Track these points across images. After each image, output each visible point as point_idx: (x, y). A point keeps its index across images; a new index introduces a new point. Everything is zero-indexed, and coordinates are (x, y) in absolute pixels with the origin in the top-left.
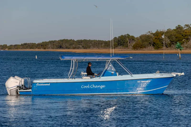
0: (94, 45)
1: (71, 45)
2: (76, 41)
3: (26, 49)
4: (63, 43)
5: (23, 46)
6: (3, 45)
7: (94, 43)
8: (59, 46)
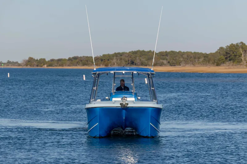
0: (188, 59)
3: (76, 65)
5: (72, 61)
6: (40, 59)
7: (187, 56)
8: (130, 62)
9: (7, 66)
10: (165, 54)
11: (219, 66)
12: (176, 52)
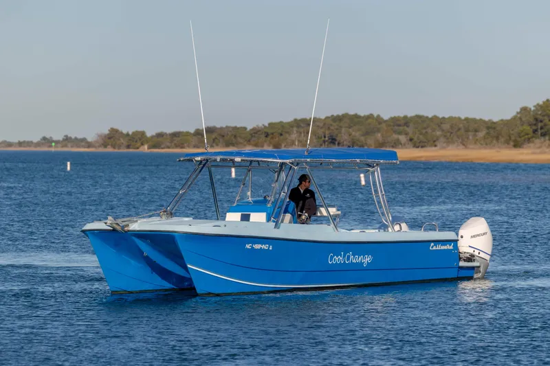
0: (452, 133)
1: (368, 133)
2: (386, 121)
3: (212, 146)
4: (341, 127)
6: (133, 133)
7: (451, 127)
8: (327, 139)
9: (63, 147)
10: (403, 122)
11: (520, 147)
12: (427, 117)
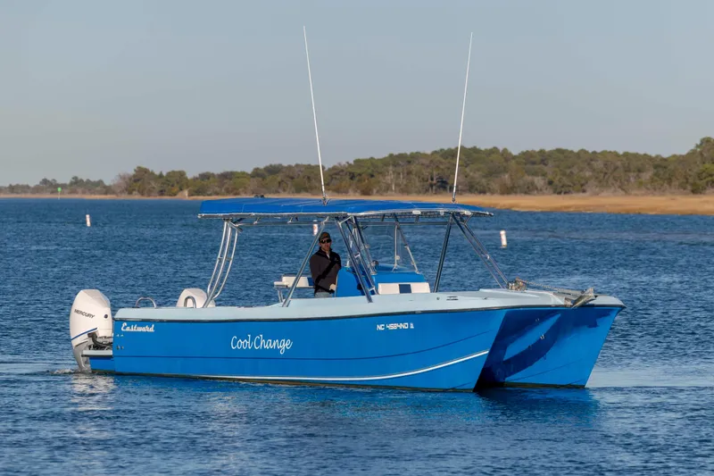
0: (606, 173)
1: (492, 173)
2: (515, 157)
5: (264, 178)
6: (169, 174)
7: (605, 165)
8: (435, 182)
9: (70, 193)
10: (538, 158)
11: (701, 193)
12: (572, 152)
